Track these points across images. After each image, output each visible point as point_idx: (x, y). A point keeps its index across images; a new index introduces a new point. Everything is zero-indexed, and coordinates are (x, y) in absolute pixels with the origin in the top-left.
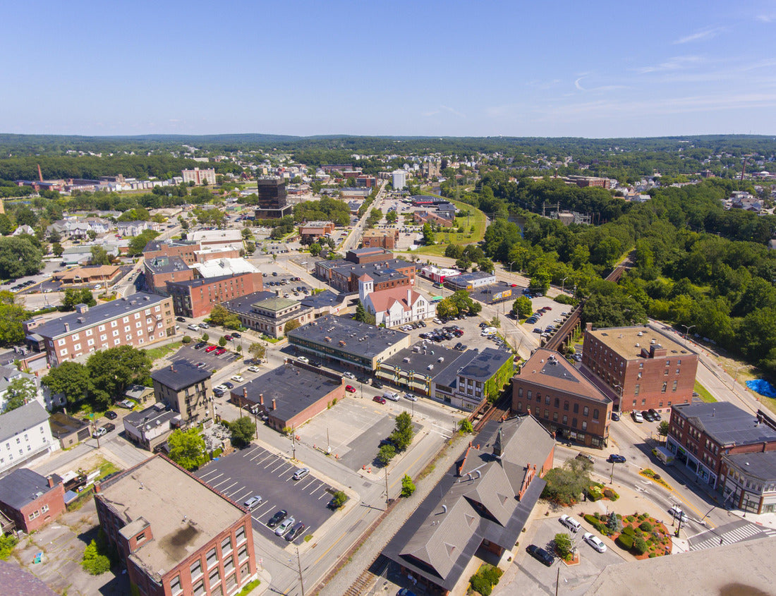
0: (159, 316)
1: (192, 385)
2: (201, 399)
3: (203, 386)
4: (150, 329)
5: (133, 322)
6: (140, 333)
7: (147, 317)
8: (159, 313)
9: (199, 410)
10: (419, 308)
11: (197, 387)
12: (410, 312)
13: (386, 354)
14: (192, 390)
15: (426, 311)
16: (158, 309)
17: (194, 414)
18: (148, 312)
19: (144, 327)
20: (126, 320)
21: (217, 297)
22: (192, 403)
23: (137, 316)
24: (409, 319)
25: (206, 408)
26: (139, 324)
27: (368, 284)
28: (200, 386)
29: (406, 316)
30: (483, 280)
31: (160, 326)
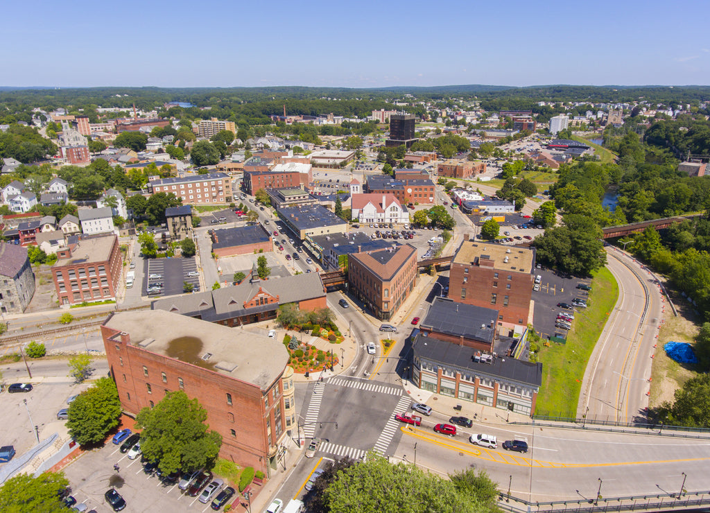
0: (221, 188)
1: (177, 216)
2: (183, 227)
3: (185, 220)
4: (214, 194)
5: (202, 187)
6: (207, 195)
7: (212, 186)
8: (221, 185)
9: (181, 233)
10: (393, 212)
11: (180, 218)
12: (383, 214)
13: (317, 231)
14: (177, 219)
15: (399, 216)
16: (220, 183)
17: (178, 234)
18: (213, 183)
19: (210, 192)
20: (198, 185)
21: (270, 185)
22: (177, 227)
23: (206, 184)
24: (382, 220)
25: (187, 233)
26: (206, 190)
27: (355, 186)
28: (183, 218)
29: (379, 217)
30: (498, 207)
31: (221, 194)
